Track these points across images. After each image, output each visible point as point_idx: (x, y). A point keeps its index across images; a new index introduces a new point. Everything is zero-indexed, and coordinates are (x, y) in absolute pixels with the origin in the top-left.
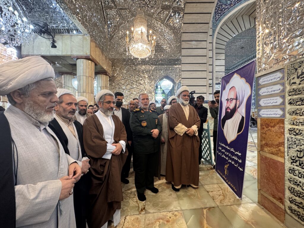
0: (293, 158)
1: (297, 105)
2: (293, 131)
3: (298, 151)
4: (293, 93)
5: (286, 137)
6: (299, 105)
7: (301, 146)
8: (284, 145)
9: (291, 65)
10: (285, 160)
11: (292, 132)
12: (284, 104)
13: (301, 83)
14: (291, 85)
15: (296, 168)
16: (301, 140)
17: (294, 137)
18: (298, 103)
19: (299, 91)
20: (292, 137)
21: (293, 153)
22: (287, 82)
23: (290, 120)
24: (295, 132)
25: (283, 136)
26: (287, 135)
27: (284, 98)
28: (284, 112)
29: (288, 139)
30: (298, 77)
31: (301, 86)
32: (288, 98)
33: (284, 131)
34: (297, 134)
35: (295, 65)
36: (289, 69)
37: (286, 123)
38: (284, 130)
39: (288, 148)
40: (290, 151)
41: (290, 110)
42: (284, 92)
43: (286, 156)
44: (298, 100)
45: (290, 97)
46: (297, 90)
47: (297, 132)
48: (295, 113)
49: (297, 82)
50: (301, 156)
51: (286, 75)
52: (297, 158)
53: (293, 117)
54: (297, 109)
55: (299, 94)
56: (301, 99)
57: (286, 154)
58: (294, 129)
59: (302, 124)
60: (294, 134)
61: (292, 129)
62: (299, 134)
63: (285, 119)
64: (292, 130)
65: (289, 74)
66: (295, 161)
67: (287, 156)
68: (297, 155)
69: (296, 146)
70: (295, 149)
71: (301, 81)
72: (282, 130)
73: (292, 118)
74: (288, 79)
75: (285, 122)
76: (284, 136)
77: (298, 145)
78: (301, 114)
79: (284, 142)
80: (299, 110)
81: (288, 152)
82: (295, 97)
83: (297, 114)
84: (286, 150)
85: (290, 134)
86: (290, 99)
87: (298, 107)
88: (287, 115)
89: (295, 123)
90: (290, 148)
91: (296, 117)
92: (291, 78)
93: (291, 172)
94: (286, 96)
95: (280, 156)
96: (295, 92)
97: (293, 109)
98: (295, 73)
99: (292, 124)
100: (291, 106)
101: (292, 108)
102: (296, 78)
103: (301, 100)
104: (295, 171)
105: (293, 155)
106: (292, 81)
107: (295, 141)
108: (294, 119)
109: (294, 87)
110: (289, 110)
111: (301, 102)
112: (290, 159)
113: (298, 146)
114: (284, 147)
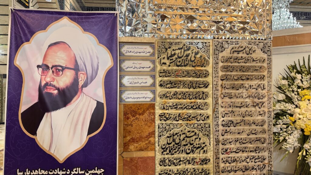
0: (163, 147)
1: (168, 88)
2: (163, 117)
3: (168, 137)
4: (164, 74)
5: (157, 124)
6: (169, 88)
7: (171, 131)
8: (154, 134)
9: (162, 42)
10: (156, 153)
11: (162, 117)
12: (154, 86)
13: (170, 65)
14: (162, 65)
15: (166, 156)
16: (171, 125)
17: (164, 122)
18: (168, 86)
19: (169, 73)
20: (163, 123)
21: (164, 141)
22: (157, 60)
23: (161, 104)
24: (166, 117)
25: (154, 124)
26: (157, 122)
27: (155, 79)
28: (155, 96)
29: (159, 126)
30: (168, 59)
31: (170, 68)
32: (158, 79)
33: (154, 118)
34: (167, 119)
35: (165, 44)
36: (159, 46)
37: (157, 108)
38: (155, 116)
39: (159, 137)
40: (160, 140)
41: (161, 93)
42: (154, 71)
43: (157, 147)
44: (168, 83)
45: (161, 78)
46: (167, 72)
47: (167, 117)
48: (165, 97)
49: (167, 63)
50: (170, 142)
51: (157, 52)
52: (167, 145)
53: (163, 100)
54: (167, 92)
55: (169, 76)
56: (170, 82)
57: (157, 145)
58: (165, 113)
59: (171, 107)
60: (164, 120)
61: (163, 114)
62: (169, 118)
63: (156, 104)
64: (163, 116)
65: (159, 51)
66: (165, 150)
67: (157, 146)
68: (167, 142)
69: (166, 132)
70: (165, 136)
71: (170, 63)
72: (153, 117)
73: (162, 102)
74: (158, 57)
75: (156, 107)
76: (155, 123)
77: (168, 130)
78: (171, 98)
79: (155, 131)
80: (169, 93)
81: (159, 142)
82: (165, 79)
83: (167, 97)
84: (157, 139)
85: (161, 120)
86: (161, 81)
87: (168, 90)
88: (158, 99)
89: (165, 107)
90: (160, 136)
91: (166, 100)
92: (161, 57)
93: (161, 164)
94: (157, 77)
95: (150, 149)
96: (165, 73)
97: (163, 92)
98: (166, 53)
99: (163, 108)
100: (161, 88)
101: (163, 91)
102: (166, 58)
103: (170, 83)
104: (166, 161)
105: (164, 143)
106: (163, 61)
107: (165, 128)
108: (165, 102)
109: (165, 67)
110: (160, 93)
111: (171, 84)
112: (161, 149)
113: (168, 132)
114: (155, 137)
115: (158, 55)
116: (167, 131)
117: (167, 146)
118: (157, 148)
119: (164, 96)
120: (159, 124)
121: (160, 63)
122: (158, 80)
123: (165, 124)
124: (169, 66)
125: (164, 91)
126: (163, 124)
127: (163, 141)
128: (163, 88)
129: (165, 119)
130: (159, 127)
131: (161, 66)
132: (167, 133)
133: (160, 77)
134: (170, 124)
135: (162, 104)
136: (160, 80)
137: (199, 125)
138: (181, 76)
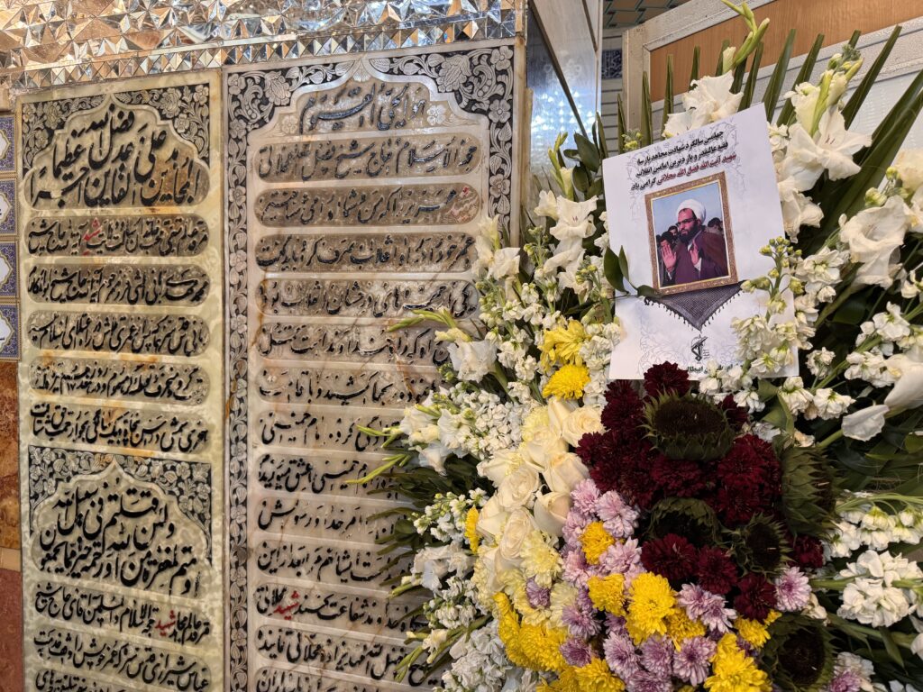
0: (47, 541)
1: (56, 300)
2: (44, 419)
3: (60, 504)
4: (43, 241)
5: (23, 448)
6: (60, 299)
7: (69, 479)
8: (17, 486)
9: (36, 105)
10: (24, 558)
11: (40, 422)
12: (14, 291)
13: (65, 199)
14: (37, 200)
15: (57, 579)
16: (69, 456)
17: (46, 443)
18: (60, 290)
19: (61, 237)
20: (44, 444)
21: (46, 517)
22: (22, 184)
23: (35, 367)
24: (50, 422)
25: (14, 444)
26: (27, 439)
27: (15, 261)
28: (16, 331)
29: (30, 454)
30: (57, 173)
31: (64, 213)
32: (26, 261)
33: (16, 422)
34: (57, 432)
35: (46, 109)
36: (28, 123)
37: (24, 380)
38: (17, 414)
39: (31, 498)
40: (36, 513)
41: (34, 322)
42: (13, 229)
43: (26, 539)
44: (60, 278)
45: (34, 256)
46: (53, 230)
47: (57, 420)
48: (48, 336)
49: (54, 195)
50: (69, 526)
51: (20, 149)
52: (58, 534)
53: (43, 352)
54: (56, 317)
55: (59, 248)
56: (65, 273)
57: (25, 528)
58: (48, 406)
59: (71, 382)
60: (47, 433)
61: (43, 409)
62: (62, 428)
63: (20, 364)
64: (42, 415)
65: (28, 145)
66: (51, 552)
67: (27, 535)
68: (59, 523)
69: (54, 482)
70: (52, 499)
71: (65, 192)
72: (11, 417)
73: (41, 358)
74: (25, 171)
75: (20, 376)
76: (19, 442)
77: (60, 476)
78: (67, 341)
79: (17, 475)
80: (61, 323)
81: (31, 518)
82: (50, 260)
83: (55, 338)
84: (25, 508)
85: (36, 433)
86: (35, 270)
87: (58, 307)
88: (26, 343)
89: (50, 380)
90: (36, 497)
91: (53, 352)
92: (35, 168)
93: (41, 605)
94: (21, 252)
95: (7, 541)
96: (48, 236)
97: (43, 316)
98: (48, 149)
99: (41, 384)
100: (36, 300)
101: (40, 312)
102: (50, 172)
103: (65, 277)
104: (54, 597)
105: (47, 526)
106: (41, 185)
107: (51, 465)
108: (48, 361)
109: (46, 212)
110: (31, 320)
111: (66, 285)
112: (38, 548)
113: (61, 484)
114: (18, 497)
115: (24, 163)
116: (58, 480)
117: (59, 540)
118: (28, 542)
119: (46, 334)
120: (32, 449)
121: (32, 196)
122: (27, 265)
123: (52, 449)
124: (61, 204)
125: (45, 312)
126: (43, 448)
127: (46, 519)
128: (40, 301)
129: (51, 429)
130: (30, 460)
131: (34, 205)
132: (56, 486)
133: (33, 251)
134: (68, 451)
135: (39, 368)
136: (31, 267)
137: (169, 467)
138: (102, 249)
